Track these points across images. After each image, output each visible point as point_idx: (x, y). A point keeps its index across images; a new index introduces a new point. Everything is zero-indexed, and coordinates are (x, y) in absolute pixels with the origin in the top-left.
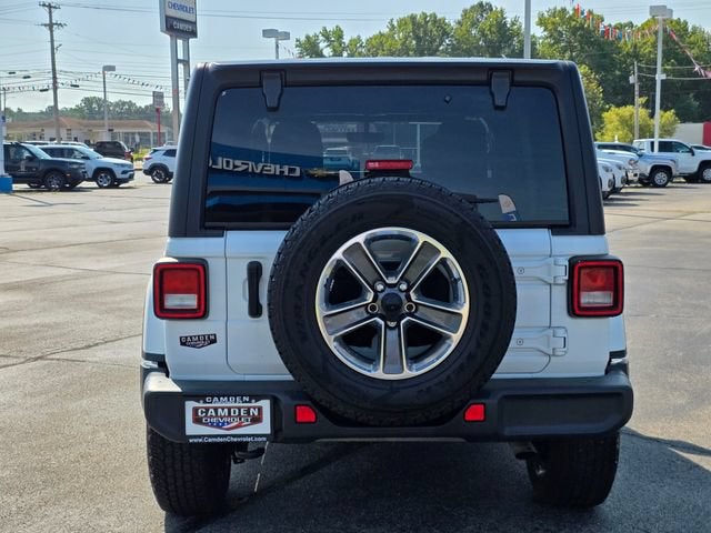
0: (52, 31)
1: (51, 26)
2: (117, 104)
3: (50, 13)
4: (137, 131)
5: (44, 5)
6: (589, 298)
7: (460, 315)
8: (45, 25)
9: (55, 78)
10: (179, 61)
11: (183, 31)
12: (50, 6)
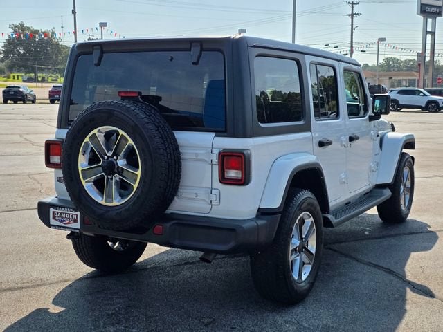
0: (352, 18)
1: (352, 15)
2: (405, 61)
3: (353, 7)
4: (407, 78)
5: (349, 3)
6: (232, 174)
7: (137, 175)
8: (349, 15)
9: (352, 47)
10: (428, 32)
11: (432, 13)
12: (353, 3)
